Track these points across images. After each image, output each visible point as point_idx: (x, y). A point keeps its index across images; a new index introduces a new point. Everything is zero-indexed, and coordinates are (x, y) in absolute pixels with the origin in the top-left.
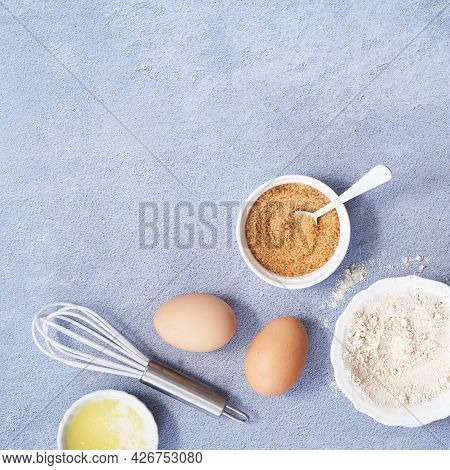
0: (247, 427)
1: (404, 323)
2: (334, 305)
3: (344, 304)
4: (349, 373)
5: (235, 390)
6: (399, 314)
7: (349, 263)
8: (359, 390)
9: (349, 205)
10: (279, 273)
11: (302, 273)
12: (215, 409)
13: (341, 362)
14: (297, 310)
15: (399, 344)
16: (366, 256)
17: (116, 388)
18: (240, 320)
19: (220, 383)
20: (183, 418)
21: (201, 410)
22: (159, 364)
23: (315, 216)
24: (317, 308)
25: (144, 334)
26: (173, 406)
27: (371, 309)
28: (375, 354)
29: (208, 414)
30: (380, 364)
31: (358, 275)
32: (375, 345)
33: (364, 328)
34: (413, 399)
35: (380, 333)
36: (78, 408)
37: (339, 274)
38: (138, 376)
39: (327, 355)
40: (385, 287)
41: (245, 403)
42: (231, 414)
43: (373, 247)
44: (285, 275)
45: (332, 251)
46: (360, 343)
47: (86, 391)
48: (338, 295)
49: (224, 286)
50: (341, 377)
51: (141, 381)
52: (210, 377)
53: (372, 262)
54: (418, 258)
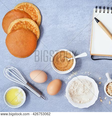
0: (45, 101)
1: (83, 86)
2: (69, 79)
3: (71, 79)
4: (69, 94)
5: (44, 92)
6: (82, 83)
7: (74, 70)
8: (70, 98)
9: (76, 59)
10: (58, 69)
11: (63, 70)
12: (39, 95)
13: (68, 91)
14: (61, 78)
16: (78, 70)
17: (19, 87)
18: (48, 78)
19: (41, 90)
20: (32, 96)
21: (36, 95)
22: (29, 84)
24: (65, 79)
25: (27, 77)
26: (30, 93)
27: (77, 81)
28: (75, 91)
29: (37, 96)
30: (76, 93)
31: (75, 74)
32: (76, 89)
33: (74, 85)
34: (81, 102)
35: (77, 87)
36: (10, 89)
37: (71, 72)
38: (24, 85)
39: (65, 89)
40: (80, 77)
41: (45, 96)
43: (79, 68)
44: (60, 70)
45: (71, 67)
46: (73, 88)
47: (12, 86)
48: (70, 77)
49: (46, 70)
50: (67, 95)
51: (25, 86)
52: (39, 88)
53: (79, 71)
54: (89, 73)
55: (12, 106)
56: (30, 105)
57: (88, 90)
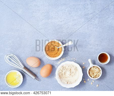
0: (38, 82)
1: (70, 69)
2: (58, 64)
3: (60, 64)
4: (58, 76)
5: (38, 75)
6: (69, 68)
7: (62, 57)
8: (59, 79)
10: (50, 56)
11: (54, 57)
12: (34, 77)
13: (57, 74)
14: (52, 63)
15: (68, 73)
16: (65, 57)
17: (17, 70)
18: (41, 63)
19: (35, 73)
20: (28, 78)
22: (26, 68)
23: (58, 48)
24: (55, 64)
25: (24, 62)
26: (26, 75)
27: (64, 66)
28: (63, 74)
29: (32, 78)
30: (64, 76)
31: (63, 60)
32: (64, 72)
34: (68, 83)
35: (65, 70)
36: (10, 72)
37: (60, 59)
38: (22, 69)
39: (55, 72)
40: (68, 62)
41: (39, 78)
42: (36, 79)
43: (67, 55)
45: (60, 54)
46: (61, 71)
47: (12, 70)
48: (59, 62)
49: (40, 57)
50: (57, 77)
51: (22, 70)
52: (34, 72)
53: (66, 58)
54: (74, 59)
55: (11, 86)
56: (26, 85)
57: (74, 73)
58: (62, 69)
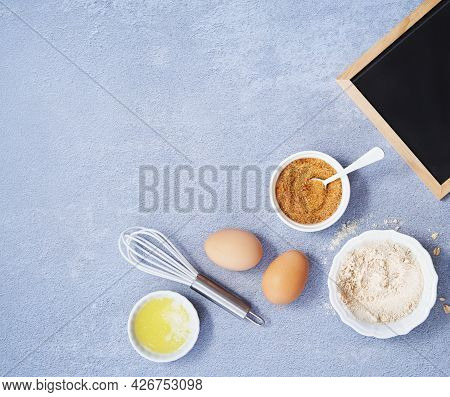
0: (262, 329)
1: (382, 264)
2: (332, 248)
3: (338, 249)
4: (340, 295)
5: (256, 301)
6: (379, 257)
7: (347, 218)
8: (346, 307)
9: (349, 175)
10: (296, 220)
11: (312, 222)
12: (242, 313)
14: (306, 247)
15: (376, 279)
16: (358, 216)
17: (174, 291)
18: (266, 252)
19: (246, 296)
20: (218, 318)
21: (232, 313)
22: (204, 277)
23: (325, 182)
24: (319, 248)
25: (196, 255)
26: (211, 308)
27: (359, 251)
28: (359, 284)
29: (236, 315)
30: (361, 293)
31: (352, 229)
32: (360, 277)
33: (353, 264)
34: (383, 319)
35: (364, 269)
37: (337, 226)
41: (262, 312)
42: (253, 318)
43: (363, 211)
44: (300, 222)
45: (336, 208)
46: (350, 275)
48: (336, 242)
49: (257, 227)
50: (334, 299)
51: (191, 287)
52: (240, 291)
54: (395, 221)
55: (157, 357)
56: (215, 348)
57: (400, 276)
58: (350, 263)
